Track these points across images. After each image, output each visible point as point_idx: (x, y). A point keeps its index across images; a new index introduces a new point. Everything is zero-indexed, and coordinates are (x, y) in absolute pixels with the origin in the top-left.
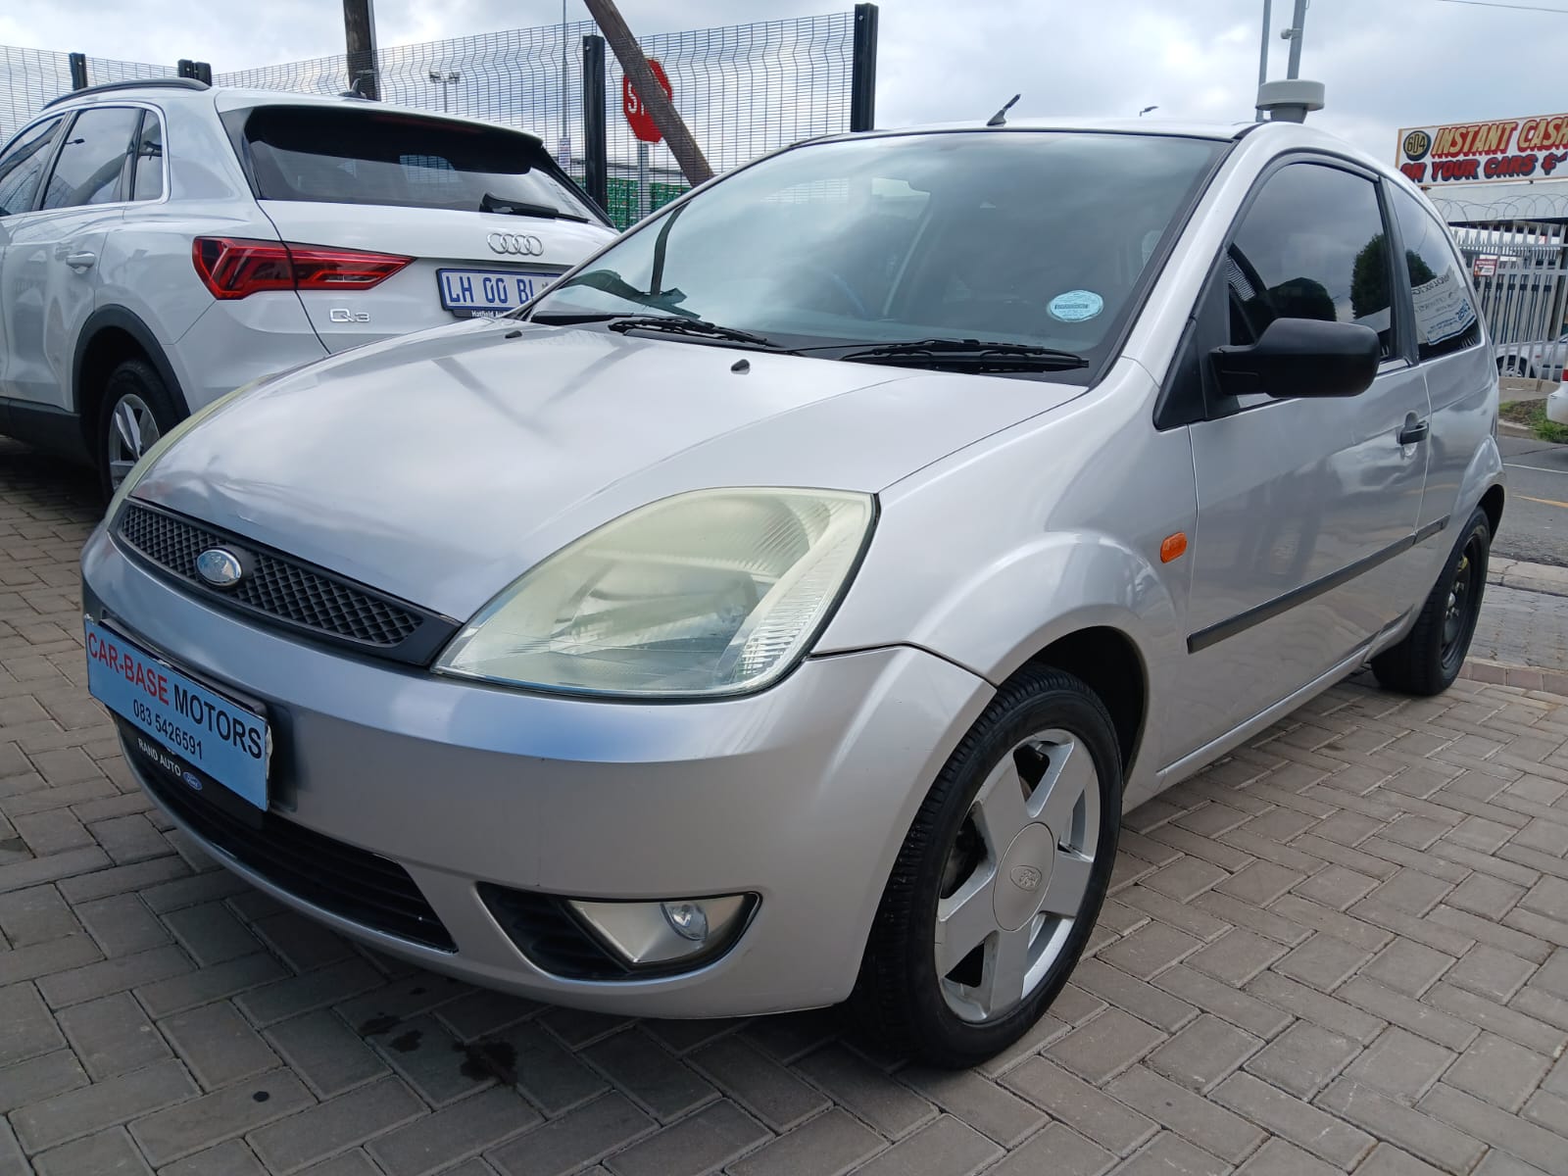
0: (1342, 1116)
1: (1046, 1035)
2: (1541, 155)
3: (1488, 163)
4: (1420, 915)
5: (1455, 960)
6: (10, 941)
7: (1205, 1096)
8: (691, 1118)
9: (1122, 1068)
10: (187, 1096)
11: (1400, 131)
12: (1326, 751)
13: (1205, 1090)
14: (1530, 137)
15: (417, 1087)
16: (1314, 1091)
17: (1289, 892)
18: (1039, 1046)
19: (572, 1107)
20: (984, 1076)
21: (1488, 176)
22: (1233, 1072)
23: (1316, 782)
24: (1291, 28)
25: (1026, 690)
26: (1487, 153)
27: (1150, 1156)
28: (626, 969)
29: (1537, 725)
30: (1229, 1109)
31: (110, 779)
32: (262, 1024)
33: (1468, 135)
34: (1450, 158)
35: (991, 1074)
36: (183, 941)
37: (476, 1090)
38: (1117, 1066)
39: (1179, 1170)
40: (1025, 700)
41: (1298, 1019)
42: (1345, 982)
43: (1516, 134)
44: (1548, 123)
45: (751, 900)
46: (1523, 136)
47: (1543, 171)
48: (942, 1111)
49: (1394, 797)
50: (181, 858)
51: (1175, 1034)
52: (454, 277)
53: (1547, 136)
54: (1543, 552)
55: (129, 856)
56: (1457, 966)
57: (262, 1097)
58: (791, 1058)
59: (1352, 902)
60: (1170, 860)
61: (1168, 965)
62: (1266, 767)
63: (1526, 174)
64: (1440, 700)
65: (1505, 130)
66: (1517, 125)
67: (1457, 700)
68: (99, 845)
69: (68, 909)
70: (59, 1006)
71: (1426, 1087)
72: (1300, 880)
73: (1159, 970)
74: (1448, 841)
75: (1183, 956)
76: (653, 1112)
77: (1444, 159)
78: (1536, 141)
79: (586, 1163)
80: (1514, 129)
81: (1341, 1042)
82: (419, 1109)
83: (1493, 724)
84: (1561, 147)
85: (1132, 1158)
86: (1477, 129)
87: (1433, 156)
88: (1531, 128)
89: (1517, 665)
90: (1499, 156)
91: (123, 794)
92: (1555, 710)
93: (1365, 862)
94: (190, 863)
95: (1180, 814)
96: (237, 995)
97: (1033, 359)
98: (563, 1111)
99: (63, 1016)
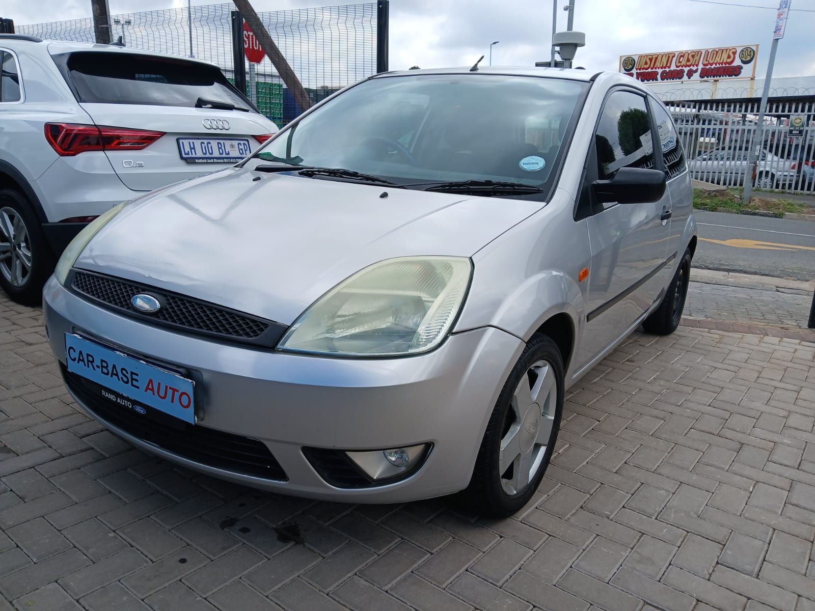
0: (671, 523)
1: (538, 499)
2: (686, 69)
3: (662, 73)
4: (683, 435)
5: (702, 453)
6: (22, 498)
7: (612, 520)
8: (391, 551)
9: (574, 511)
10: (146, 565)
11: (621, 57)
12: (627, 363)
13: (611, 517)
14: (681, 60)
15: (257, 549)
16: (656, 514)
17: (626, 428)
18: (536, 504)
19: (334, 551)
20: (515, 520)
21: (662, 79)
22: (621, 509)
23: (626, 378)
24: (568, 5)
25: (532, 344)
26: (662, 68)
27: (595, 548)
28: (372, 482)
29: (717, 346)
30: (623, 525)
31: (42, 413)
32: (170, 527)
33: (652, 59)
34: (644, 71)
35: (518, 518)
36: (113, 491)
37: (285, 548)
38: (571, 511)
39: (609, 552)
40: (532, 348)
41: (643, 484)
42: (659, 466)
43: (674, 59)
44: (689, 54)
45: (429, 446)
46: (678, 61)
47: (687, 77)
48: (501, 537)
49: (662, 383)
50: (96, 450)
51: (592, 494)
52: (186, 142)
53: (688, 60)
54: (700, 263)
55: (69, 451)
56: (704, 456)
57: (183, 561)
58: (428, 520)
59: (654, 431)
60: (571, 417)
61: (582, 464)
62: (603, 372)
63: (680, 79)
64: (672, 336)
65: (669, 56)
66: (675, 55)
67: (680, 336)
68: (50, 447)
69: (46, 480)
70: (62, 528)
71: (702, 508)
72: (630, 422)
73: (579, 467)
74: (690, 401)
75: (588, 460)
76: (373, 550)
77: (642, 71)
78: (684, 63)
79: (349, 575)
80: (673, 57)
81: (662, 492)
82: (262, 559)
83: (697, 346)
84: (695, 66)
85: (587, 549)
86: (656, 56)
87: (637, 69)
88: (681, 56)
89: (702, 318)
90: (667, 70)
91: (52, 420)
92: (722, 338)
93: (656, 412)
94: (102, 452)
95: (570, 396)
96: (151, 515)
97: (518, 189)
98: (330, 553)
99: (66, 533)
